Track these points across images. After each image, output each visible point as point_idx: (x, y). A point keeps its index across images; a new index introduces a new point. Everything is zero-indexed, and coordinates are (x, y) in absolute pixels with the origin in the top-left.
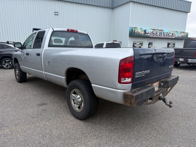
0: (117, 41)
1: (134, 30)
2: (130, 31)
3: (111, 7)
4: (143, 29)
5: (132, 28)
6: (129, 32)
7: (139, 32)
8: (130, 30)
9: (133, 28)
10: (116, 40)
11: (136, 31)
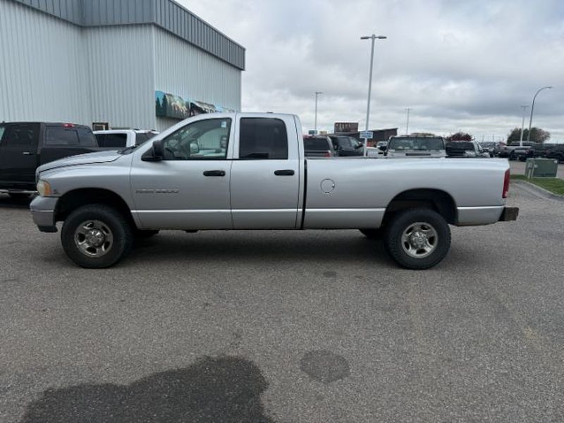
0: (110, 125)
1: (170, 100)
2: (158, 102)
3: (77, 21)
4: (183, 99)
5: (165, 96)
6: (155, 104)
7: (178, 107)
8: (158, 99)
9: (167, 96)
10: (106, 122)
11: (173, 104)
